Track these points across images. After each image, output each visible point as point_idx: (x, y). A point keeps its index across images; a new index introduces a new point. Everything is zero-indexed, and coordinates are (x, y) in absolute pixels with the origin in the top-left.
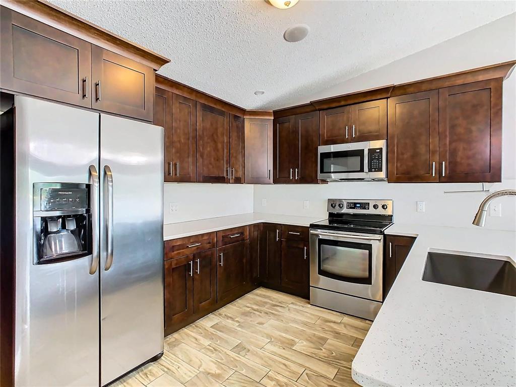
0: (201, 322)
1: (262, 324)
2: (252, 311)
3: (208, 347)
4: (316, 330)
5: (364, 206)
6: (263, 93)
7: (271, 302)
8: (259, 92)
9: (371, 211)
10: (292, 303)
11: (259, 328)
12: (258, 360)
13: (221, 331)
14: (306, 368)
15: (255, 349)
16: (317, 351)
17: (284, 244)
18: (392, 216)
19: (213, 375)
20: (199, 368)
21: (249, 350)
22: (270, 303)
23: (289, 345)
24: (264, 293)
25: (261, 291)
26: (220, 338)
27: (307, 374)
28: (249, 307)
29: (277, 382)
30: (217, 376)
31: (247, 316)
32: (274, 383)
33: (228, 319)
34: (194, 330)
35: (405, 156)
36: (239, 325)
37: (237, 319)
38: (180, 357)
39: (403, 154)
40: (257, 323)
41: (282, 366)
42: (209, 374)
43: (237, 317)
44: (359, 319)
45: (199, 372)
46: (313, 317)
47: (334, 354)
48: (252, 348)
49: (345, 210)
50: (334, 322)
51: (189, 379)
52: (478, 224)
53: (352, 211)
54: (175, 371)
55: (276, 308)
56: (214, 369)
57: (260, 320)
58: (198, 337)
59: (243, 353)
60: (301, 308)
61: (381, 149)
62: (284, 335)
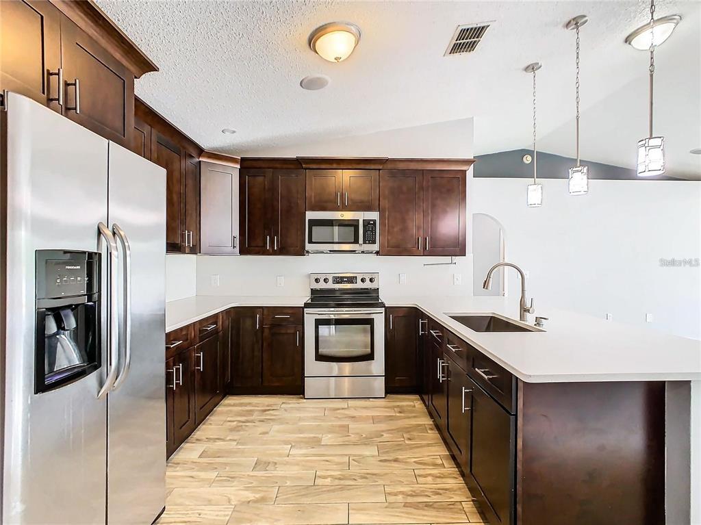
0: (176, 457)
1: (267, 433)
2: (241, 424)
3: (217, 478)
4: (331, 421)
5: (351, 280)
6: (234, 132)
7: (257, 408)
8: (228, 130)
9: (359, 285)
10: (283, 403)
11: (266, 437)
12: (296, 468)
13: (219, 457)
14: (349, 456)
15: (280, 459)
16: (346, 439)
17: (266, 332)
18: (378, 289)
19: (256, 501)
20: (229, 502)
21: (276, 463)
22: (257, 410)
23: (316, 442)
24: (237, 402)
25: (231, 400)
26: (226, 464)
27: (353, 460)
28: (233, 421)
29: (332, 478)
30: (263, 500)
31: (239, 431)
32: (329, 479)
33: (215, 442)
34: (178, 469)
35: (395, 230)
36: (238, 443)
37: (228, 438)
38: (187, 503)
39: (393, 227)
40: (260, 434)
41: (323, 463)
42: (249, 502)
43: (227, 436)
44: (363, 400)
45: (233, 507)
46: (317, 410)
47: (364, 436)
48: (277, 459)
49: (330, 285)
50: (343, 409)
51: (228, 518)
52: (487, 289)
53: (337, 286)
54: (199, 520)
55: (267, 412)
56: (251, 496)
57: (261, 430)
58: (193, 474)
59: (270, 467)
60: (297, 405)
61: (375, 221)
62: (302, 435)
